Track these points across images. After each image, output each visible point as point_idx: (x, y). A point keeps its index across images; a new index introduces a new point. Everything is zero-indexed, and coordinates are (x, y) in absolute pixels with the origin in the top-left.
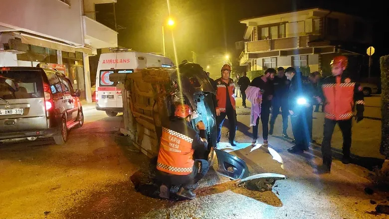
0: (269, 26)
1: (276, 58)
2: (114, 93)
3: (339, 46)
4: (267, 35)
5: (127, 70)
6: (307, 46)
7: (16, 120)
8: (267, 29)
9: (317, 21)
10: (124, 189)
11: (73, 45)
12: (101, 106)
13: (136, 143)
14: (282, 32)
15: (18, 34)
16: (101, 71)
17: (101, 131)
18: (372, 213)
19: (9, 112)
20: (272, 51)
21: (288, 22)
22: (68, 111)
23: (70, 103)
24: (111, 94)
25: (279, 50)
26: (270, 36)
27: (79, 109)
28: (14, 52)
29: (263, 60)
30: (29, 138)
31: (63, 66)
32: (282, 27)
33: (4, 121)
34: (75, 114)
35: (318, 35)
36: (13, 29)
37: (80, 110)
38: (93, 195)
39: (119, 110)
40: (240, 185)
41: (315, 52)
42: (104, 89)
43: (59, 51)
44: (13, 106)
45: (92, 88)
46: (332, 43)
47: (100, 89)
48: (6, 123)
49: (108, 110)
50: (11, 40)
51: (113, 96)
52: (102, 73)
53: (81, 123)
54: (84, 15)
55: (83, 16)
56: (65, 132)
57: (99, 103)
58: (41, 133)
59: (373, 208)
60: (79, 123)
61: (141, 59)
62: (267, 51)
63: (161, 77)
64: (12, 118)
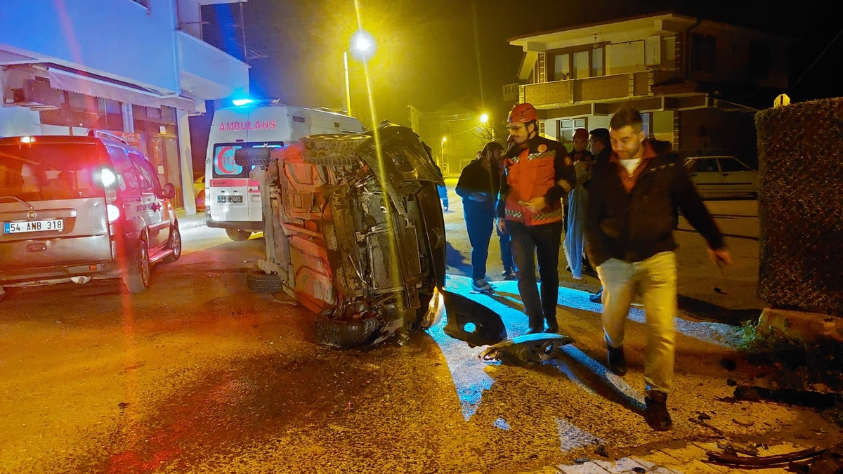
0: (571, 51)
1: (586, 118)
2: (242, 190)
3: (717, 92)
4: (565, 69)
5: (270, 143)
6: (651, 94)
7: (48, 243)
8: (566, 57)
9: (671, 40)
10: (267, 367)
11: (155, 92)
12: (216, 219)
13: (289, 287)
14: (598, 64)
15: (43, 69)
16: (216, 146)
17: (218, 267)
18: (727, 400)
19: (34, 226)
20: (577, 103)
21: (609, 43)
22: (150, 227)
23: (155, 211)
24: (237, 194)
25: (592, 102)
26: (572, 73)
27: (171, 225)
28: (34, 108)
29: (558, 122)
30: (76, 280)
31: (135, 137)
32: (598, 53)
33: (25, 244)
34: (164, 233)
35: (673, 69)
36: (32, 59)
37: (174, 227)
38: (209, 377)
39: (255, 226)
40: (487, 357)
41: (667, 107)
42: (223, 184)
43: (128, 105)
44: (44, 214)
45: (195, 185)
46: (702, 87)
47: (213, 184)
48: (29, 248)
49: (230, 227)
50: (29, 82)
51: (241, 197)
52: (219, 149)
53: (176, 252)
54: (179, 29)
55: (178, 32)
56: (146, 269)
57: (212, 212)
58: (99, 267)
59: (730, 392)
60: (173, 253)
61: (298, 119)
62: (567, 105)
63: (336, 152)
64: (40, 239)
